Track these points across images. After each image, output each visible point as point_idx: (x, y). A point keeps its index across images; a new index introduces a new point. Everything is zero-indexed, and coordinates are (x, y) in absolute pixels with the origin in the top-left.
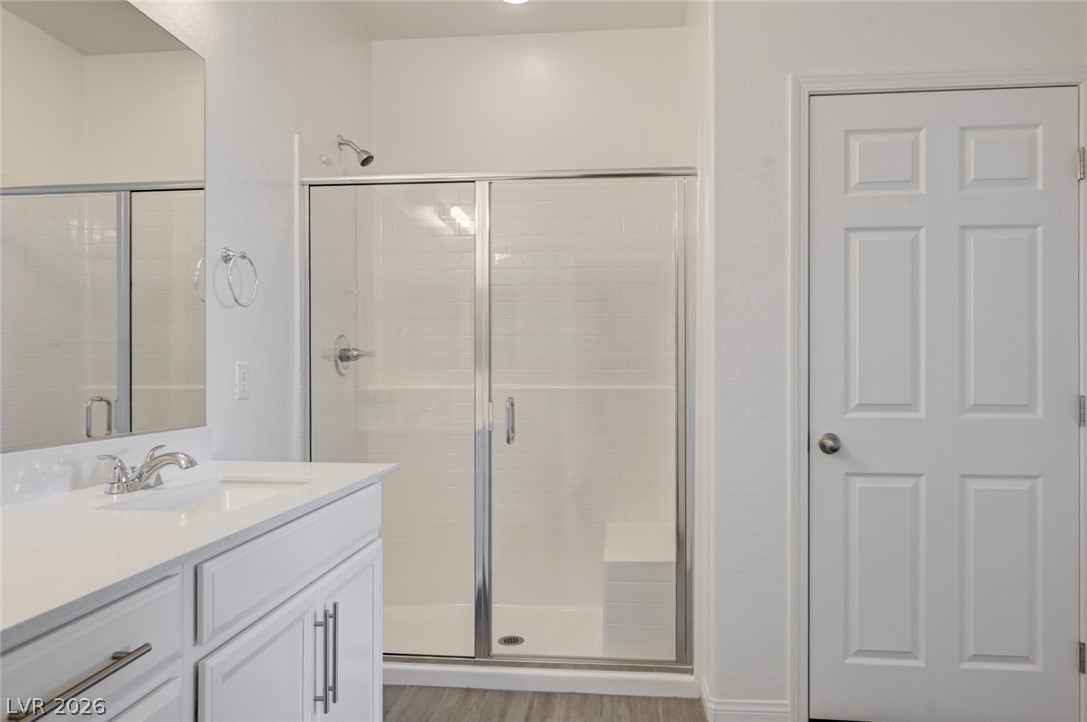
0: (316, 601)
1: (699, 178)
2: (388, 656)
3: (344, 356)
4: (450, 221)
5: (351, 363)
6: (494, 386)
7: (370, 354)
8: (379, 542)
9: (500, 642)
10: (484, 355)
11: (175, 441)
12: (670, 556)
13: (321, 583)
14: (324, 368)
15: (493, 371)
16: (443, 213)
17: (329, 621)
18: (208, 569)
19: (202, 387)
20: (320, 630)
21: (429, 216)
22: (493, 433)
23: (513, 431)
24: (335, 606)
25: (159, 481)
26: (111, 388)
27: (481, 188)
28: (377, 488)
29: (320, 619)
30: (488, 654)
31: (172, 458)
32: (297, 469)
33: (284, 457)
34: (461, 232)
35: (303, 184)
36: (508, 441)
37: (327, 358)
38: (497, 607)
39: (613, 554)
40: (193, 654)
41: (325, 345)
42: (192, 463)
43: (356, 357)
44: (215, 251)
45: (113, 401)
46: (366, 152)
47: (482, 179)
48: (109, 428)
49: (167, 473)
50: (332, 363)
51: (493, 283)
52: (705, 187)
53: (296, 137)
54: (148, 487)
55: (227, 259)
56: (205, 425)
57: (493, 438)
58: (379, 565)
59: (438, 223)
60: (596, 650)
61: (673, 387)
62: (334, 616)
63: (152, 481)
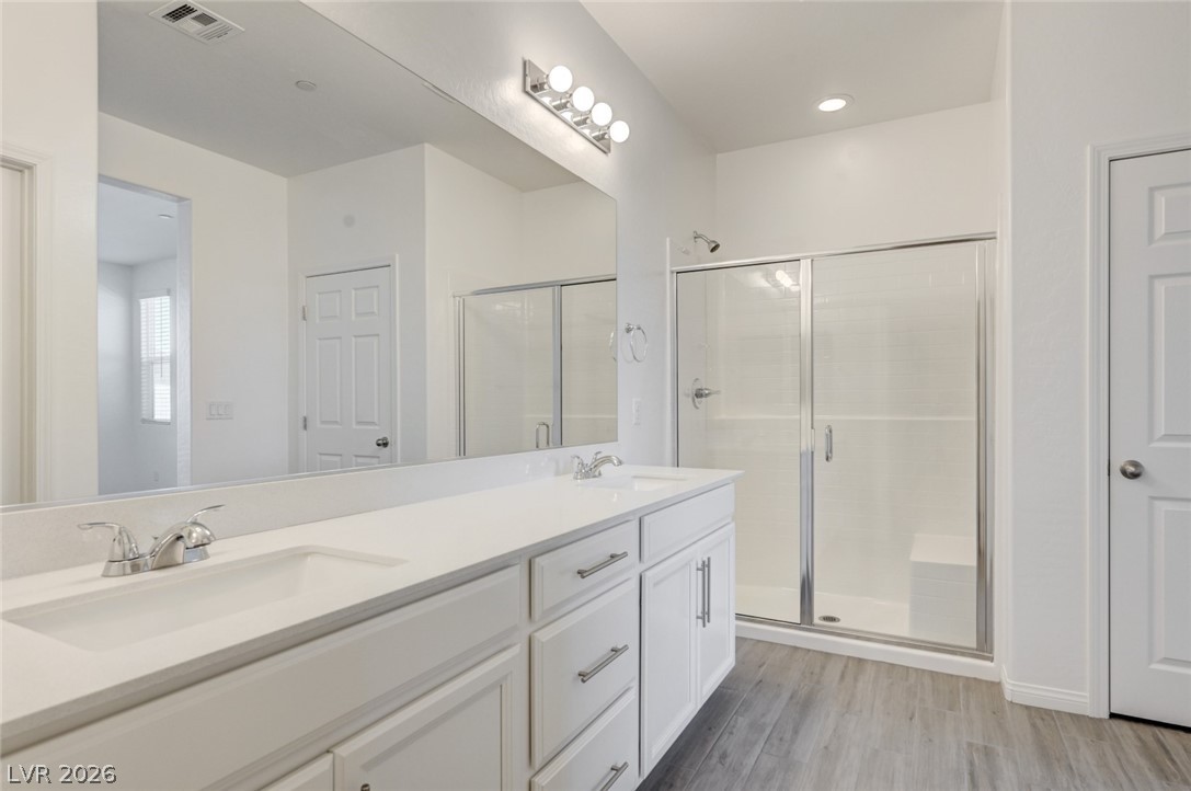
0: (697, 554)
1: (998, 240)
2: (739, 617)
3: (699, 394)
4: (777, 285)
5: (704, 399)
6: (815, 417)
7: (718, 392)
8: (732, 525)
9: (820, 618)
10: (808, 392)
11: (606, 449)
12: (973, 562)
13: (700, 543)
14: (686, 402)
15: (815, 405)
16: (769, 276)
17: (705, 567)
18: (647, 520)
19: (614, 416)
20: (700, 573)
21: (758, 279)
22: (815, 454)
23: (831, 452)
24: (709, 559)
25: (600, 474)
26: (549, 417)
27: (805, 264)
28: (731, 487)
29: (700, 566)
30: (811, 623)
31: (607, 459)
32: (670, 471)
33: (661, 464)
34: (786, 293)
35: (672, 272)
36: (827, 459)
37: (688, 396)
38: (817, 595)
39: (919, 555)
40: (640, 568)
41: (687, 386)
42: (620, 463)
43: (707, 395)
44: (622, 326)
45: (550, 424)
46: (714, 242)
47: (806, 258)
48: (548, 443)
49: (605, 469)
50: (690, 399)
51: (815, 330)
52: (1004, 248)
53: (668, 239)
54: (595, 477)
55: (628, 330)
56: (617, 440)
57: (815, 458)
58: (732, 539)
59: (763, 283)
60: (904, 631)
61: (974, 419)
62: (709, 566)
63: (597, 473)
